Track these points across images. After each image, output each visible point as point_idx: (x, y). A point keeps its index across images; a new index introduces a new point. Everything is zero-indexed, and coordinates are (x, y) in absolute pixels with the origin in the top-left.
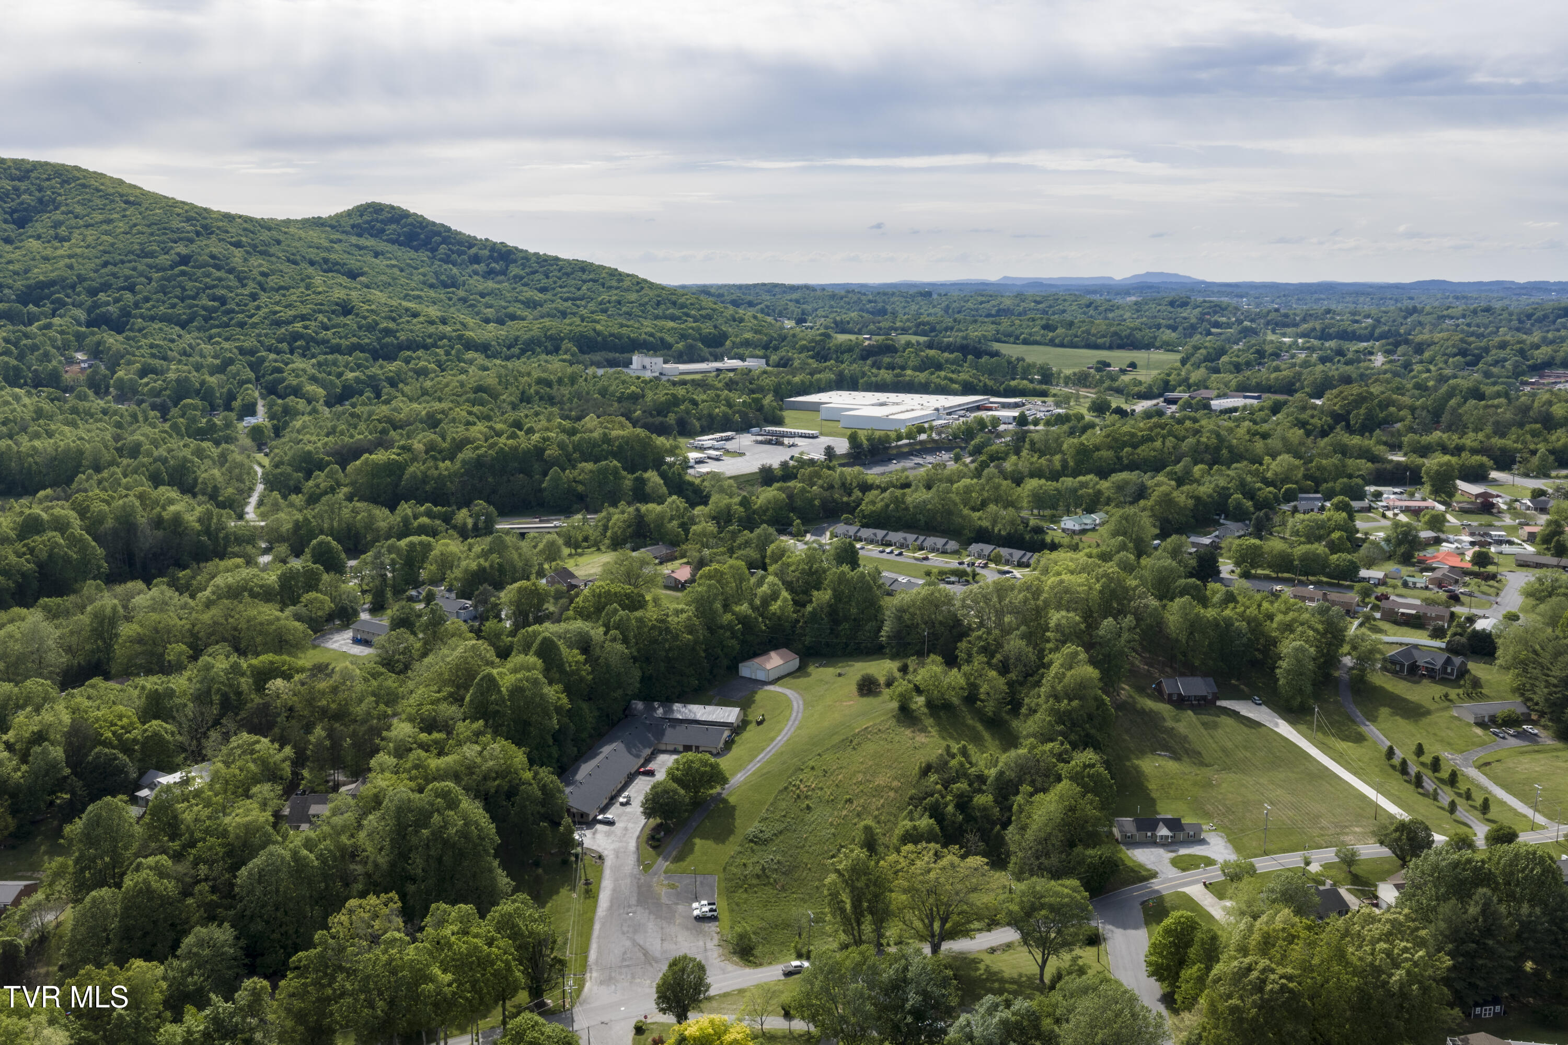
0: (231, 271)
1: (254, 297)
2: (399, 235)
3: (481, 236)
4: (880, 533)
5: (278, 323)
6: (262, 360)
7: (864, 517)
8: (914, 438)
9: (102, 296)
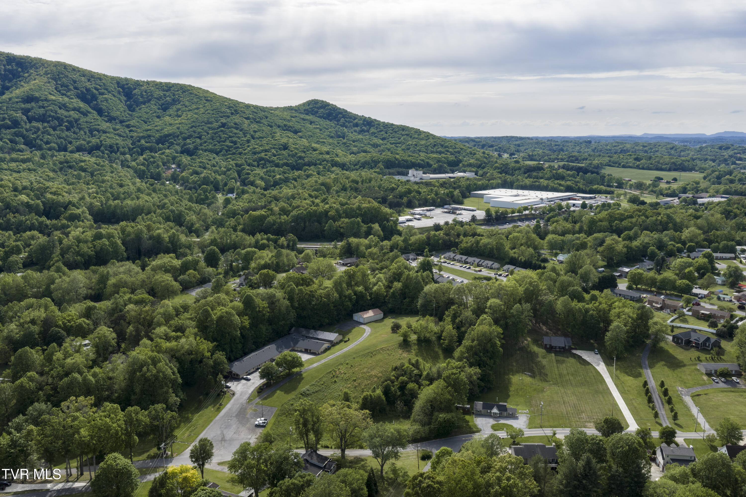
0: (241, 131)
1: (248, 141)
2: (324, 114)
3: (360, 114)
4: (464, 257)
5: (255, 153)
6: (244, 169)
7: (461, 250)
8: (522, 212)
9: (188, 141)
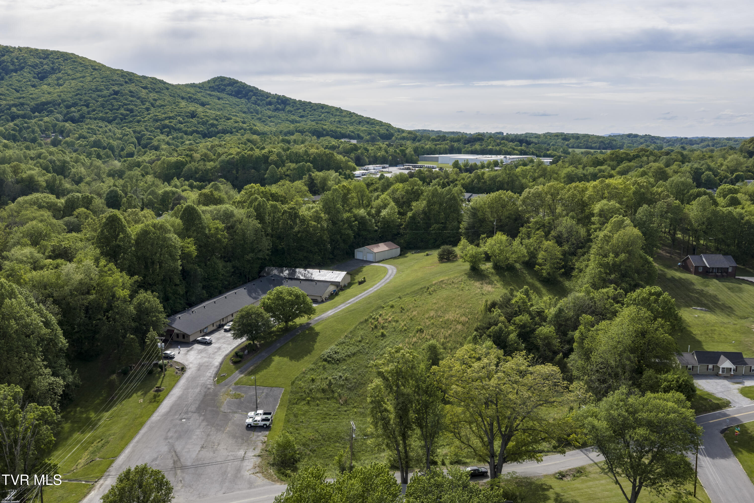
0: (138, 98)
1: (148, 109)
2: (232, 92)
3: (273, 93)
5: (157, 121)
6: (144, 135)
9: (73, 109)
